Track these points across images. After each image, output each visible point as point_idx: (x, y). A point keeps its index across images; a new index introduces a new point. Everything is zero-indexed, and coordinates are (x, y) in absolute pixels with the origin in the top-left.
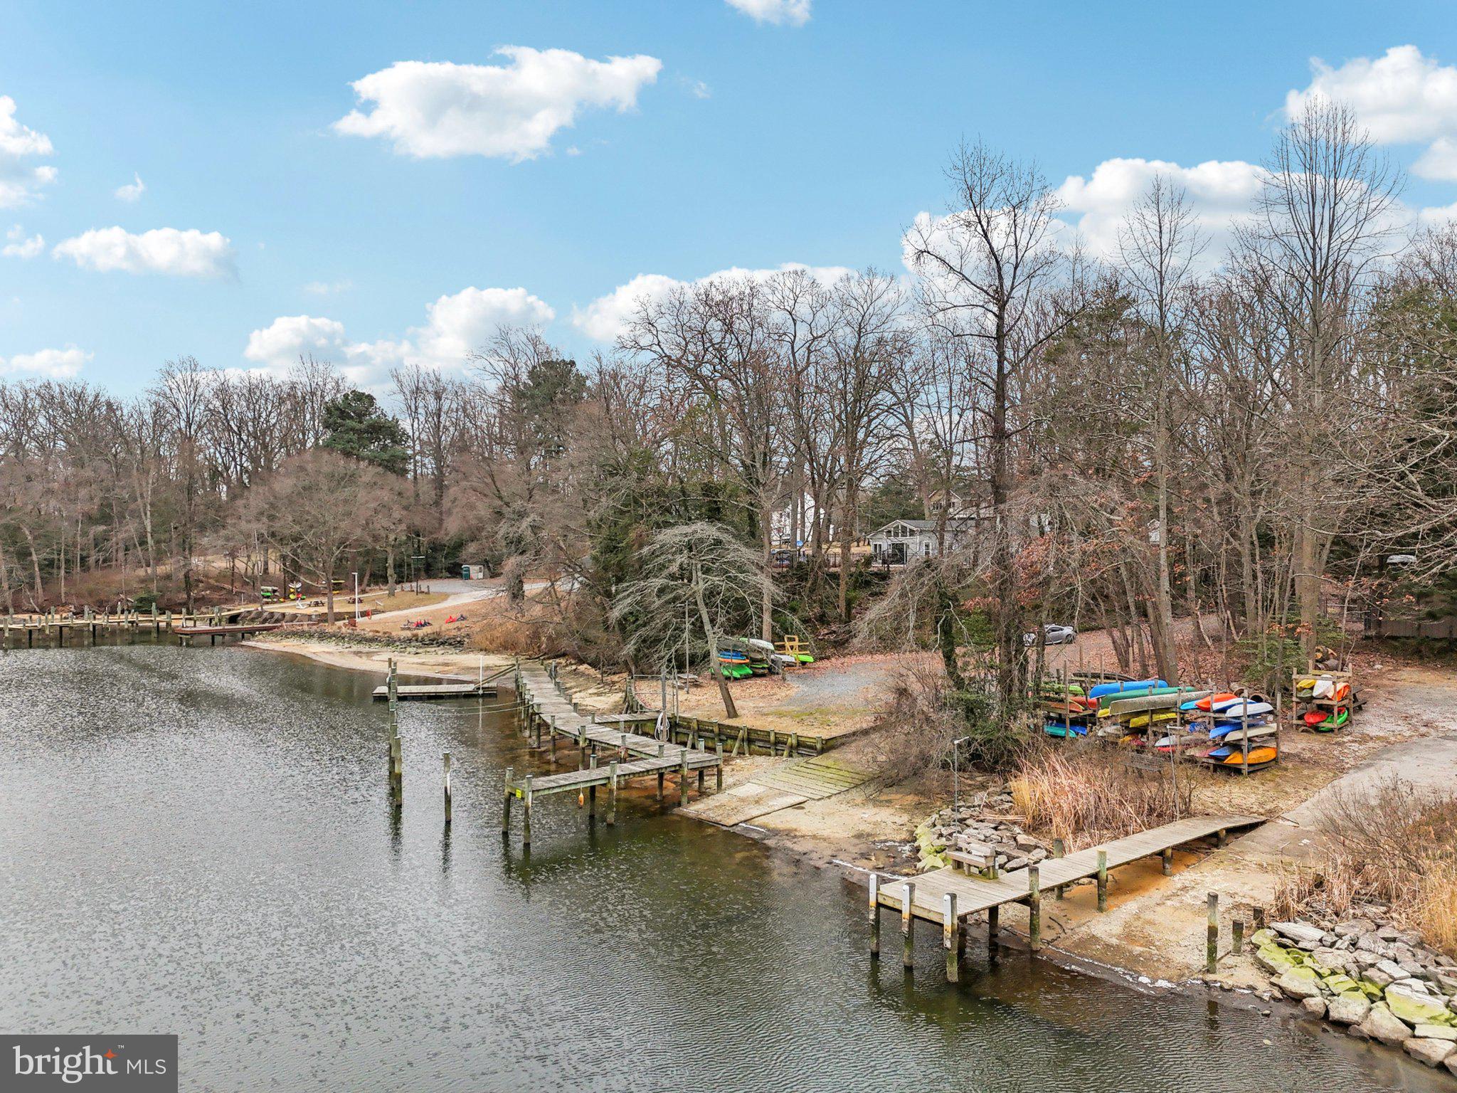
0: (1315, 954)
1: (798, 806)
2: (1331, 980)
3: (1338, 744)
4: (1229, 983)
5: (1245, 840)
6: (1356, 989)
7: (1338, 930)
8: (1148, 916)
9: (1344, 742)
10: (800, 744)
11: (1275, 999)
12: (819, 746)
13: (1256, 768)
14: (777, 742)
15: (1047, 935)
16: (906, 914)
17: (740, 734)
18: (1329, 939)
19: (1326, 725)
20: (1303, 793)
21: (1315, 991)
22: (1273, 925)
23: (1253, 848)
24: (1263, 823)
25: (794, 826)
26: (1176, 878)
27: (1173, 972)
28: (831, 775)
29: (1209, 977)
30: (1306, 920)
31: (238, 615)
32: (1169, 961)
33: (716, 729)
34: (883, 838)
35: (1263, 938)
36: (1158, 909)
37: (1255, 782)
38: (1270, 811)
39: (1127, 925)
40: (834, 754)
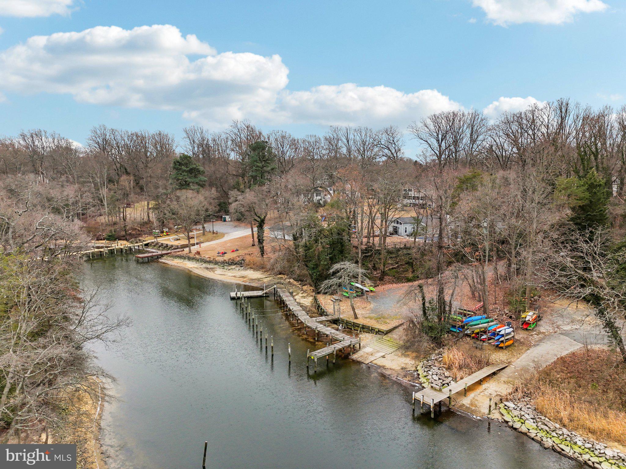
0: (512, 411)
1: (383, 357)
2: (514, 418)
3: (531, 335)
4: (493, 418)
5: (501, 373)
6: (519, 421)
7: (518, 405)
8: (476, 398)
9: (533, 335)
10: (379, 331)
11: (502, 422)
12: (385, 333)
13: (507, 347)
14: (372, 329)
15: (453, 403)
16: (422, 402)
17: (360, 326)
18: (515, 408)
19: (529, 328)
20: (518, 355)
21: (511, 421)
22: (504, 403)
23: (503, 376)
24: (506, 367)
25: (384, 365)
26: (483, 386)
27: (481, 415)
28: (390, 344)
29: (489, 416)
30: (512, 401)
31: (148, 243)
32: (480, 411)
33: (352, 324)
34: (409, 369)
35: (501, 405)
36: (479, 396)
37: (506, 351)
38: (509, 362)
39: (471, 401)
40: (389, 335)
